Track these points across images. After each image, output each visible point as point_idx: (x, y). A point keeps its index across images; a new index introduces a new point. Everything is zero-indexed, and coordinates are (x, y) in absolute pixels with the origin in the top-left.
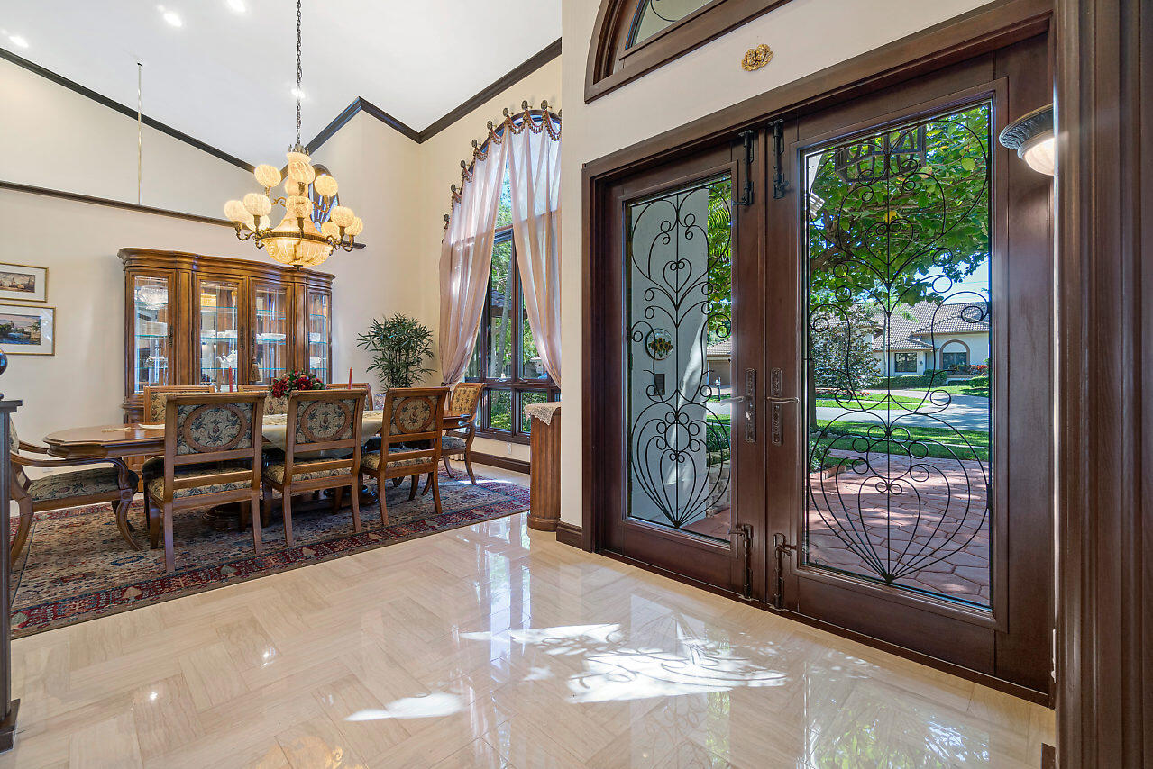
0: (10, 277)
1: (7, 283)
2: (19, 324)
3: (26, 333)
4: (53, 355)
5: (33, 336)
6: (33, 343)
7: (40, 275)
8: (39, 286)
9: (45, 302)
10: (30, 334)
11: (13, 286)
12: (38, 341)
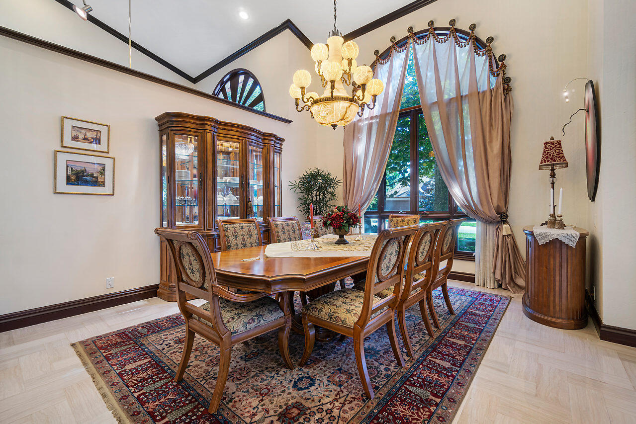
0: (83, 131)
1: (81, 136)
2: (90, 169)
3: (95, 177)
4: (113, 195)
5: (99, 180)
6: (99, 186)
7: (104, 130)
8: (104, 139)
9: (108, 153)
10: (97, 178)
11: (85, 139)
12: (103, 184)
